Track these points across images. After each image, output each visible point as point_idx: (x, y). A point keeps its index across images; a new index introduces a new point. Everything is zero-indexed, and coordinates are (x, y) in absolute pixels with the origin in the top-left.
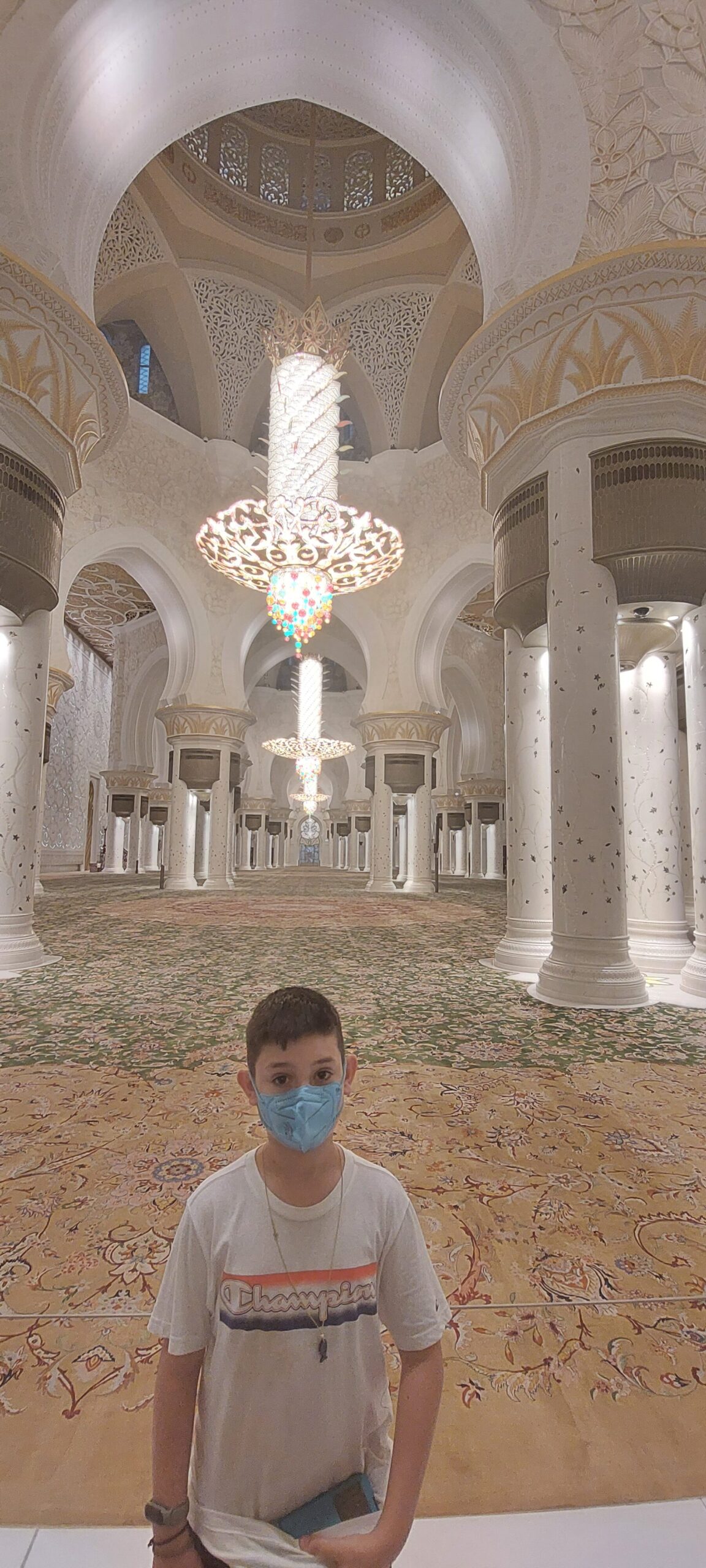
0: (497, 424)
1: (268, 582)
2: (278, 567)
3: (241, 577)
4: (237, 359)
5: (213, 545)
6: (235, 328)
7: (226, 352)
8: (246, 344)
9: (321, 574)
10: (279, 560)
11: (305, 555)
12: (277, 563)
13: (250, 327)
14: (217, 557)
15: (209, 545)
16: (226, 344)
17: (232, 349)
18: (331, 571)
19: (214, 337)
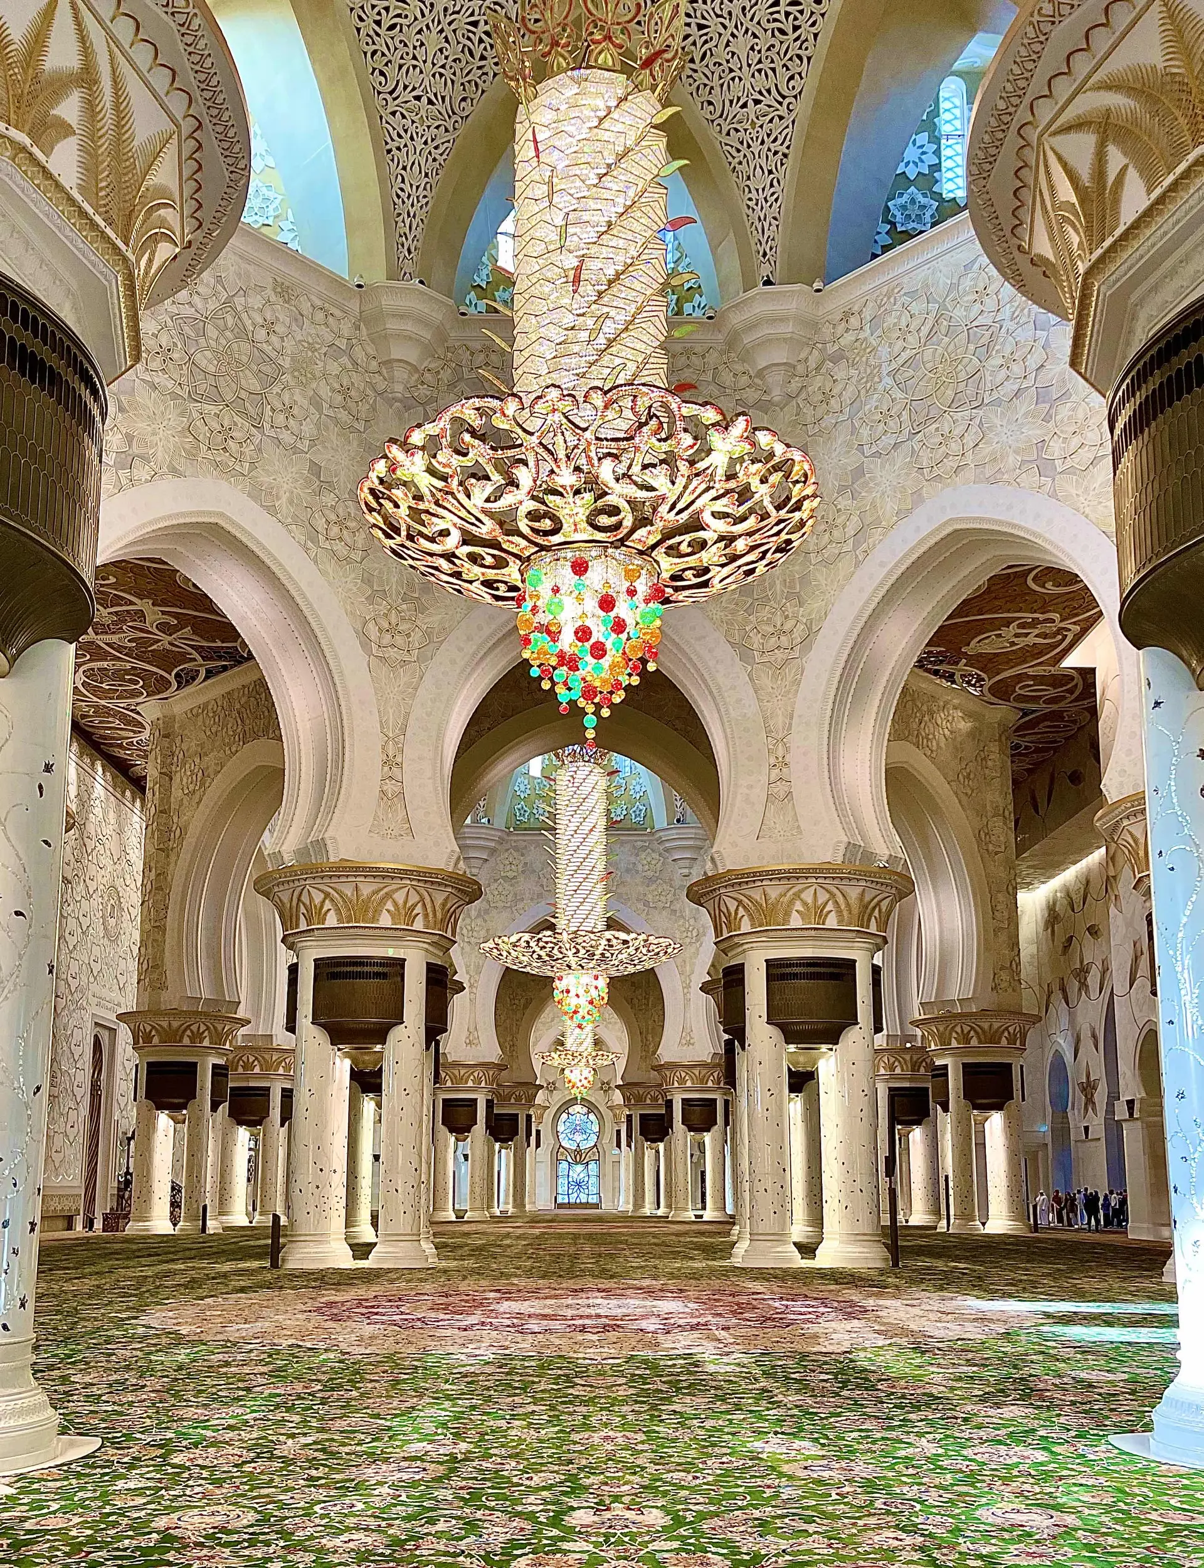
0: (1125, 161)
1: (520, 584)
2: (542, 548)
3: (457, 575)
4: (424, 100)
5: (397, 506)
6: (420, 32)
7: (401, 86)
8: (443, 67)
9: (638, 561)
10: (546, 533)
11: (604, 520)
12: (539, 540)
13: (453, 27)
14: (404, 533)
15: (388, 505)
16: (401, 67)
17: (414, 78)
18: (659, 554)
19: (374, 53)
